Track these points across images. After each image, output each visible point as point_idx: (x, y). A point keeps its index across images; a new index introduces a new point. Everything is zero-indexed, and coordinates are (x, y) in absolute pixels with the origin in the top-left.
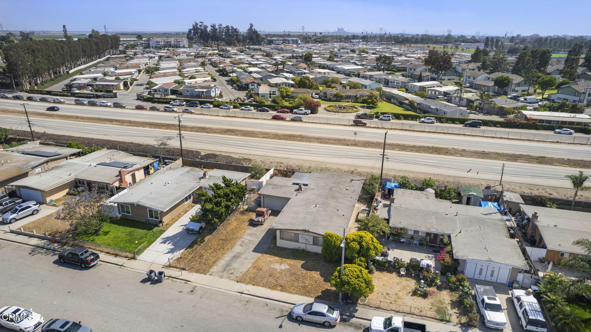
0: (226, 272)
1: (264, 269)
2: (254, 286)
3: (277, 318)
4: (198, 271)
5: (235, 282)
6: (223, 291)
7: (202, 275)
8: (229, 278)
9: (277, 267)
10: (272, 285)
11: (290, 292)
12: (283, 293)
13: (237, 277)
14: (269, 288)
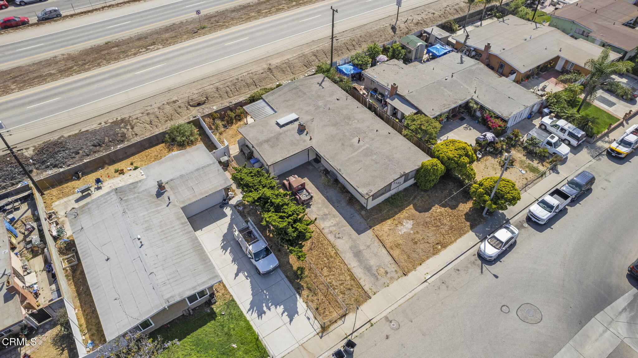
0: (379, 277)
1: (401, 242)
2: (423, 265)
3: (482, 272)
4: (359, 303)
5: (404, 278)
6: (411, 295)
7: (368, 301)
8: (392, 279)
9: (405, 230)
10: (432, 250)
11: (452, 243)
12: (450, 248)
13: (396, 271)
14: (434, 254)
